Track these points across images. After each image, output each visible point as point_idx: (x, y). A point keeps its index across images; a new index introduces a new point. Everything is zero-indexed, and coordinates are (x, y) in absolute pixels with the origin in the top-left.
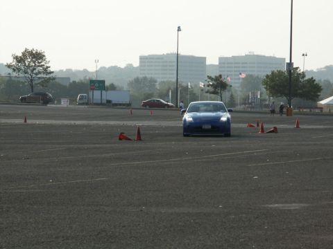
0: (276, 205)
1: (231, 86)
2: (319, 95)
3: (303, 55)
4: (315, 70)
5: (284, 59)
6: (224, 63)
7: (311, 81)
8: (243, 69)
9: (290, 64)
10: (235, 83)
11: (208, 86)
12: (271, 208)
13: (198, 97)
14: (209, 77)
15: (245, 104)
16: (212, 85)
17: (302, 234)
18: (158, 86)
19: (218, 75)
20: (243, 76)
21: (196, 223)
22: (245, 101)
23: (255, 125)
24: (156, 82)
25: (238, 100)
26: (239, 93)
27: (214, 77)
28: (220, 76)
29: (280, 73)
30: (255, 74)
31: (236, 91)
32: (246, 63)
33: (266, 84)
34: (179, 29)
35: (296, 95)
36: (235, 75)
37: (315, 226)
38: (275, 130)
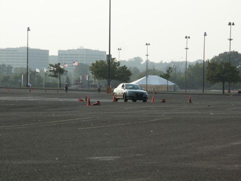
0: (97, 158)
1: (67, 71)
2: (130, 78)
3: (119, 49)
4: (127, 60)
5: (105, 52)
6: (62, 55)
7: (124, 68)
8: (76, 59)
9: (109, 56)
10: (70, 69)
11: (51, 71)
12: (94, 160)
13: (43, 79)
14: (51, 65)
15: (77, 84)
16: (53, 71)
17: (115, 178)
18: (13, 71)
19: (57, 63)
20: (76, 64)
21: (38, 171)
22: (77, 82)
23: (84, 100)
24: (12, 68)
25: (72, 82)
26: (73, 76)
27: (54, 65)
28: (59, 64)
29: (102, 62)
30: (85, 62)
31: (71, 75)
32: (78, 55)
33: (92, 70)
34: (29, 29)
35: (114, 78)
36: (70, 63)
37: (125, 172)
38: (98, 104)
